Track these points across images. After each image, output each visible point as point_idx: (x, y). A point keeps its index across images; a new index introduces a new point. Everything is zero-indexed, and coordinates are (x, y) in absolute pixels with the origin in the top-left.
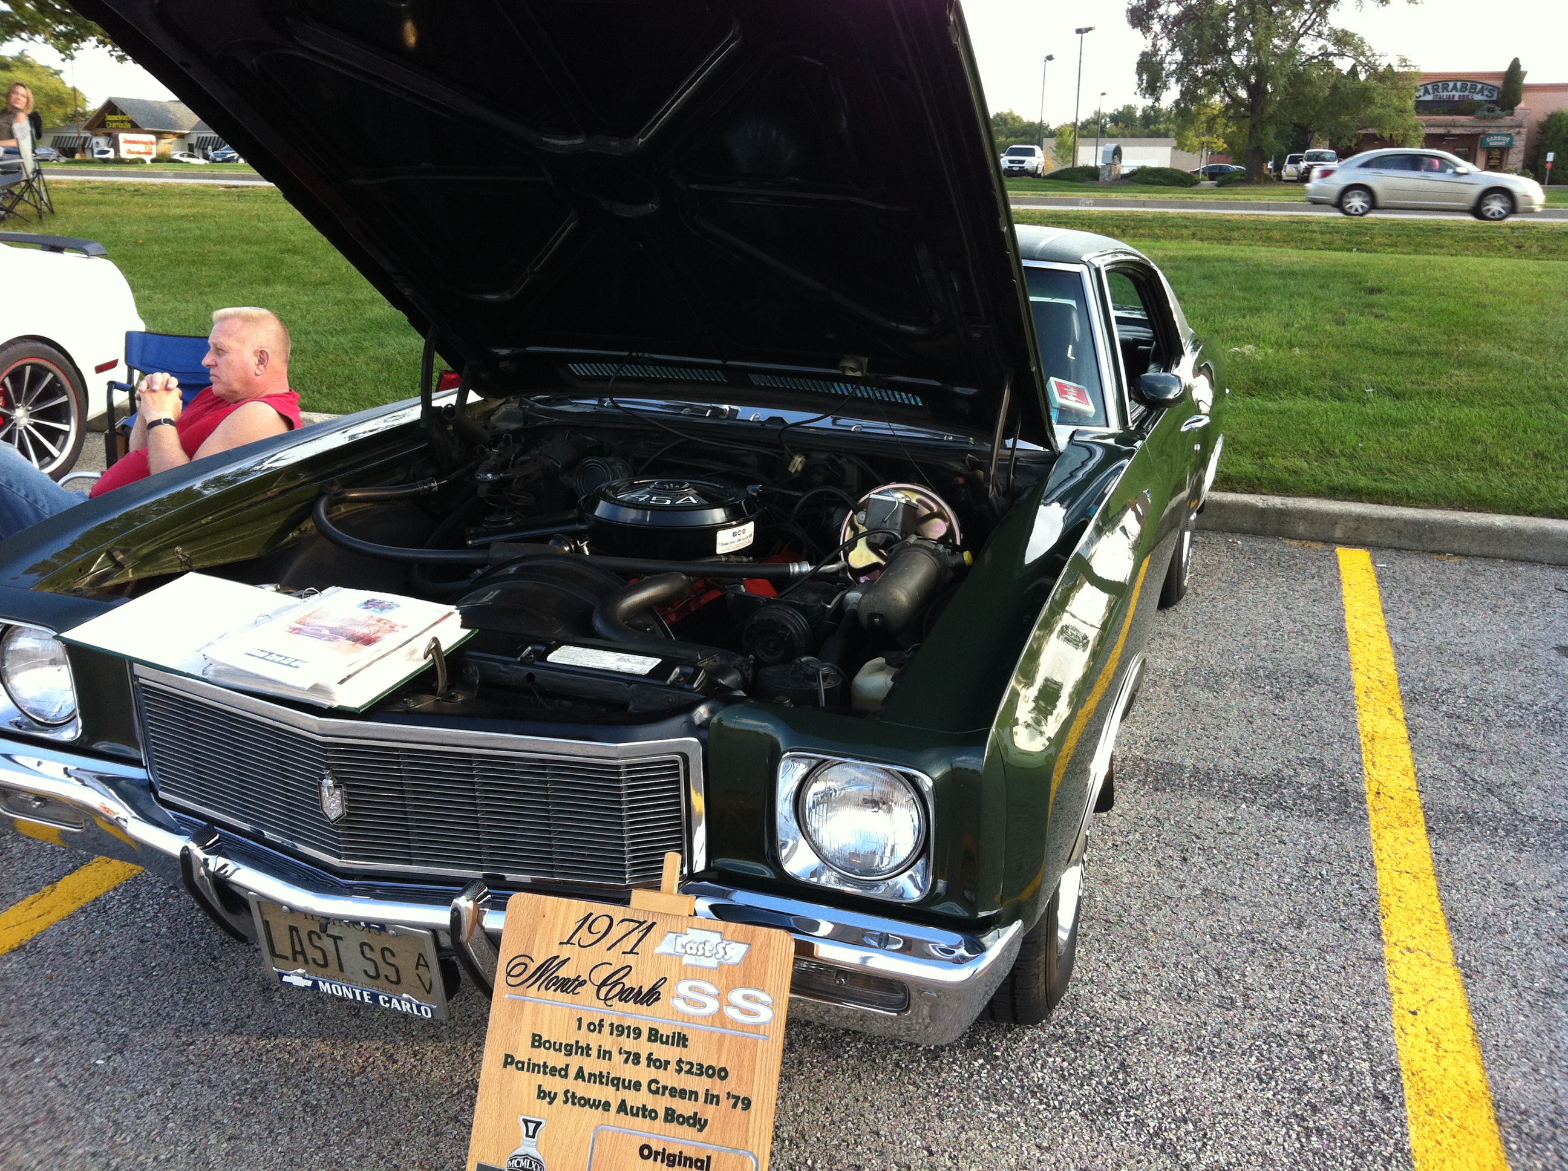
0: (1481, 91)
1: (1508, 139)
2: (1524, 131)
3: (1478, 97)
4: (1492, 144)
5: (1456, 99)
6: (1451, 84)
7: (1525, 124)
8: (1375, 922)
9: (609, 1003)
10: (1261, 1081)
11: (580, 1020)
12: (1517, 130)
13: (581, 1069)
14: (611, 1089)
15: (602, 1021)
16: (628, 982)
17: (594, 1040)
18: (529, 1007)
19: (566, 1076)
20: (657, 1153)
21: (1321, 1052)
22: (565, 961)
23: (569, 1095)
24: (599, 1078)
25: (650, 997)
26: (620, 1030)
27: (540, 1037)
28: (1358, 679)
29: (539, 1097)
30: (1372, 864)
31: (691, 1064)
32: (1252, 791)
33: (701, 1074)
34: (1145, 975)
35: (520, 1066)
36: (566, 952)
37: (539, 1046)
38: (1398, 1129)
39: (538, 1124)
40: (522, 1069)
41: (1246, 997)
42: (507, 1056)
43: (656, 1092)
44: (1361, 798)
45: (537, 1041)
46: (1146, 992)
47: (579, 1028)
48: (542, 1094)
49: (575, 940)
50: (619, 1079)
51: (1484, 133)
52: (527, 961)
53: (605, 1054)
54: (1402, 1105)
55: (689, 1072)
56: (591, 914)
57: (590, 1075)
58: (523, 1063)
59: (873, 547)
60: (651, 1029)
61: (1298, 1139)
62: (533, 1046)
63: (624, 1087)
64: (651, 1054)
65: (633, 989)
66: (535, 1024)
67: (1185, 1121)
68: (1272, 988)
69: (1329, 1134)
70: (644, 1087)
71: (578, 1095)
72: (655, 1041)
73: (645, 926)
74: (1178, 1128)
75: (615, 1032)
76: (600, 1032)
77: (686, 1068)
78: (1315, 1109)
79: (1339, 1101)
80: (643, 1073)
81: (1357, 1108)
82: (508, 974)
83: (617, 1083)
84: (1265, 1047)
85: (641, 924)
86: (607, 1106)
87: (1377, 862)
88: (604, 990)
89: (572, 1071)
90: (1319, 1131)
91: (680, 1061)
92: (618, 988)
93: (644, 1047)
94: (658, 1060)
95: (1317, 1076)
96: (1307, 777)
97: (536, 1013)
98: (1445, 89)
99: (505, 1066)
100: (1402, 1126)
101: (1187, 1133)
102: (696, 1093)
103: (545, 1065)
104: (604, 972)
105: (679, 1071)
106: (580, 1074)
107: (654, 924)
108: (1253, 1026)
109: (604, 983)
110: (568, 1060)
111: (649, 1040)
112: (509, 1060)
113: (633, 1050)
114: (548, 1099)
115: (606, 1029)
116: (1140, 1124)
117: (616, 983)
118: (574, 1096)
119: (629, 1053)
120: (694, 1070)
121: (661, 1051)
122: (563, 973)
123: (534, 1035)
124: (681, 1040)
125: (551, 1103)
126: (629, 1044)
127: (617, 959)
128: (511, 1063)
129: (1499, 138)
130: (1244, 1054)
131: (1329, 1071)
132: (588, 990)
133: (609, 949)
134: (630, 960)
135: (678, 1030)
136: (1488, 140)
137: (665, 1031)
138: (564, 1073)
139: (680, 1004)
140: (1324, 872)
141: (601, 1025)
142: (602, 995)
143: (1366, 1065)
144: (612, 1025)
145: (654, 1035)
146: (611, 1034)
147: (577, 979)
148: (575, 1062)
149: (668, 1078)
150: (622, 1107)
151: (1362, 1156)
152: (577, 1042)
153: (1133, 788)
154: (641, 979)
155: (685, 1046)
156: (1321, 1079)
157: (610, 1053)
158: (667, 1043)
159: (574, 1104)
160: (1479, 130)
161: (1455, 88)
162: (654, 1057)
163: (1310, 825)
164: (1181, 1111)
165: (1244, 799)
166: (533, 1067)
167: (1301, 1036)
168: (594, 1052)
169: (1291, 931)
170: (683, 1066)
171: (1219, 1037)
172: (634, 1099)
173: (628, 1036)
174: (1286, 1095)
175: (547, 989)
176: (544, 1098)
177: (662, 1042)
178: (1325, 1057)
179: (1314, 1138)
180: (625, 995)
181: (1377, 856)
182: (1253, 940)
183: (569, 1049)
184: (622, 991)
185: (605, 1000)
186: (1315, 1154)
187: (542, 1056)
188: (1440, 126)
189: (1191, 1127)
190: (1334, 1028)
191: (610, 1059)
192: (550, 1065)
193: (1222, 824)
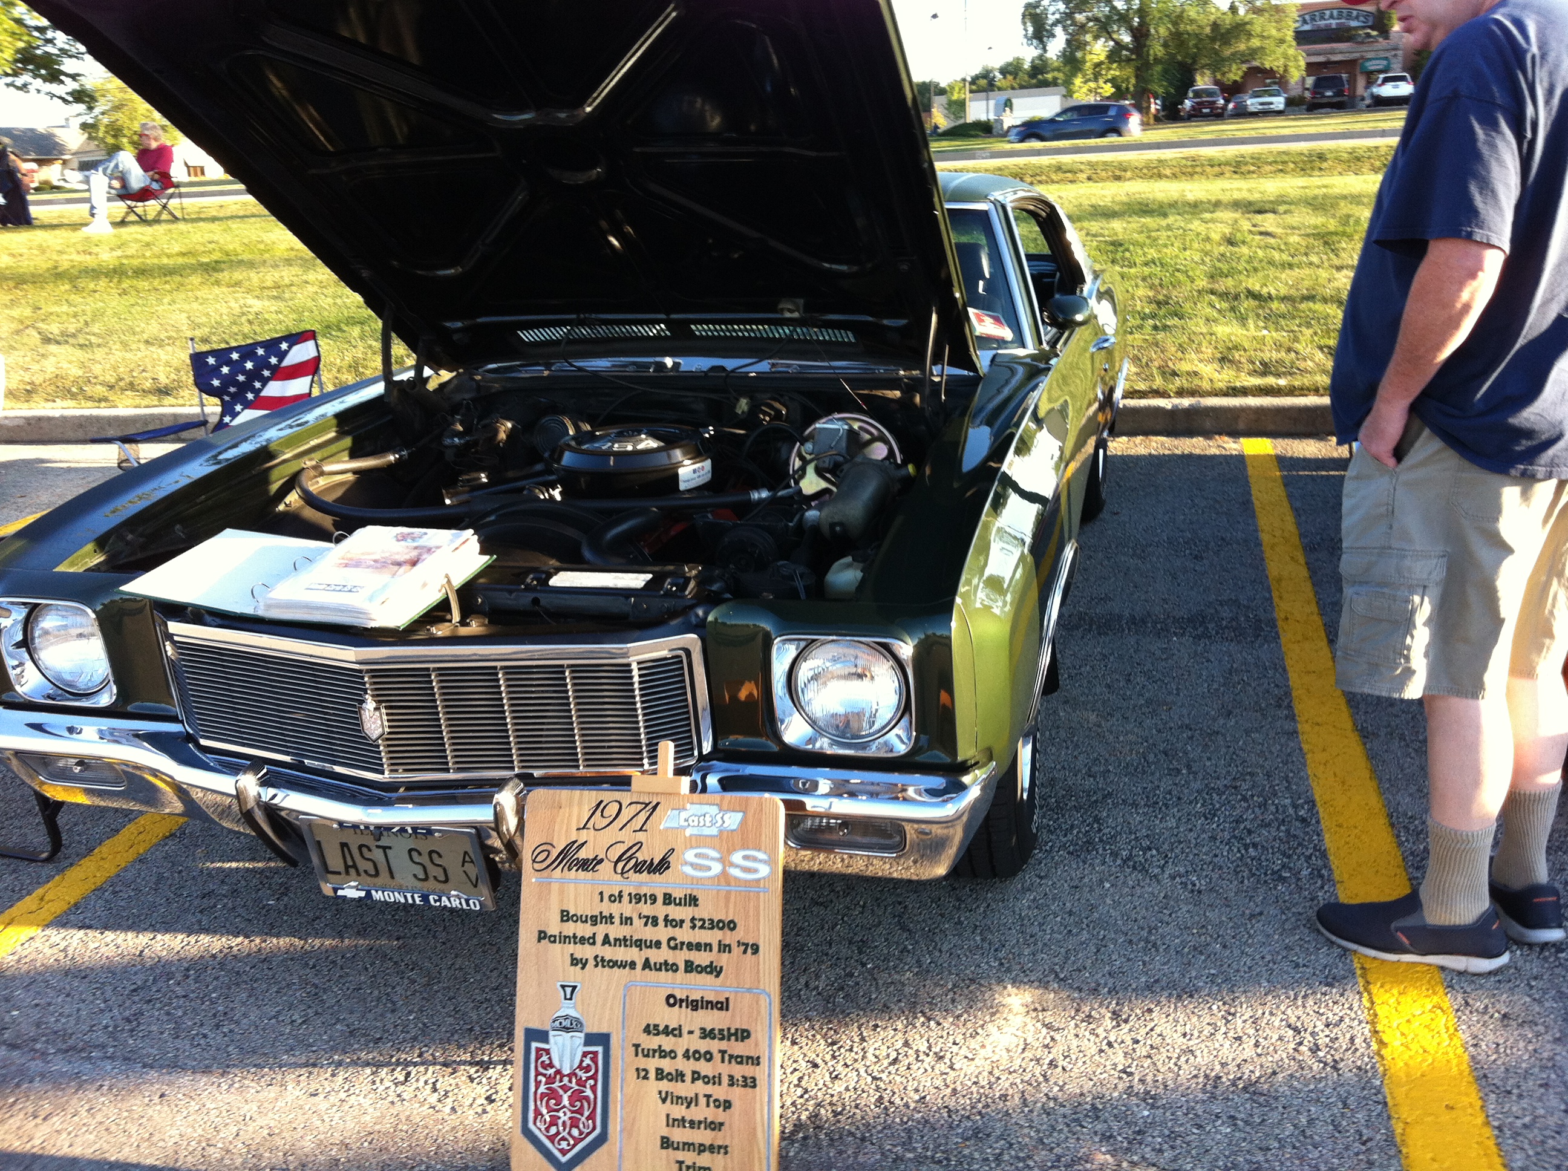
0: (1357, 18)
1: (1385, 62)
2: (1400, 53)
3: (1354, 24)
4: (1373, 68)
5: (1334, 26)
6: (1328, 13)
7: (1401, 46)
8: (1290, 707)
9: (625, 875)
10: (1206, 819)
11: (601, 893)
12: (1393, 53)
13: (607, 936)
14: (635, 950)
15: (621, 892)
16: (640, 856)
17: (615, 909)
18: (555, 887)
19: (594, 943)
20: (681, 1001)
21: (1252, 796)
22: (583, 844)
23: (599, 959)
24: (623, 942)
25: (661, 866)
26: (638, 898)
27: (568, 912)
28: (1265, 537)
29: (572, 964)
30: (1284, 670)
31: (704, 921)
32: (1181, 628)
33: (712, 928)
34: (1106, 760)
35: (553, 939)
36: (583, 836)
37: (567, 920)
38: (1315, 837)
39: (574, 988)
40: (554, 942)
41: (1189, 767)
42: (540, 932)
43: (675, 948)
44: (1272, 623)
45: (566, 916)
46: (1109, 771)
47: (602, 900)
48: (575, 961)
49: (590, 825)
50: (641, 940)
51: (1362, 58)
52: (549, 847)
53: (627, 921)
54: (1318, 822)
55: (702, 927)
56: (601, 802)
57: (616, 940)
58: (555, 936)
59: (819, 472)
60: (665, 894)
61: (1239, 851)
62: (562, 921)
63: (647, 947)
64: (667, 916)
65: (646, 862)
66: (562, 901)
67: (1150, 849)
68: (1209, 759)
69: (1263, 846)
70: (664, 945)
71: (607, 958)
72: (670, 904)
73: (650, 806)
74: (1144, 854)
75: (634, 901)
76: (620, 902)
77: (699, 924)
78: (1250, 832)
79: (1268, 825)
80: (662, 933)
81: (1283, 828)
82: (534, 861)
83: (639, 944)
84: (1207, 797)
85: (647, 805)
86: (633, 965)
87: (1288, 668)
88: (620, 865)
89: (599, 939)
90: (1255, 845)
91: (693, 919)
92: (633, 862)
93: (660, 910)
94: (673, 920)
95: (1250, 811)
96: (1226, 613)
97: (561, 892)
98: (1322, 18)
99: (539, 941)
100: (1318, 835)
101: (1152, 856)
102: (710, 945)
103: (575, 937)
104: (620, 849)
105: (693, 927)
106: (606, 941)
107: (658, 804)
108: (1197, 785)
109: (619, 860)
110: (595, 929)
111: (664, 903)
112: (542, 936)
113: (651, 914)
114: (580, 965)
115: (626, 898)
116: (1115, 855)
117: (630, 858)
118: (603, 960)
119: (648, 917)
120: (706, 925)
121: (676, 912)
122: (583, 854)
123: (563, 911)
124: (693, 901)
125: (583, 968)
126: (647, 909)
127: (628, 837)
128: (544, 938)
129: (1378, 62)
130: (1191, 802)
131: (1260, 807)
132: (606, 868)
133: (621, 829)
134: (641, 836)
135: (689, 892)
136: (1368, 64)
137: (678, 894)
138: (592, 941)
139: (688, 870)
140: (1245, 678)
141: (620, 896)
142: (619, 870)
143: (1288, 801)
144: (630, 894)
145: (668, 899)
146: (630, 902)
147: (595, 858)
148: (601, 930)
149: (684, 934)
150: (647, 965)
151: (1289, 857)
152: (601, 913)
153: (1080, 635)
154: (652, 852)
155: (696, 905)
156: (1253, 812)
157: (631, 918)
158: (680, 904)
159: (604, 966)
160: (1358, 55)
161: (1332, 17)
162: (670, 918)
163: (1233, 647)
164: (1146, 843)
165: (1175, 634)
166: (565, 939)
167: (1235, 788)
168: (617, 920)
169: (1222, 722)
170: (696, 922)
171: (1170, 794)
172: (656, 956)
173: (646, 903)
174: (1227, 825)
175: (570, 870)
176: (576, 965)
177: (676, 905)
178: (1255, 798)
179: (1251, 850)
180: (638, 868)
181: (1288, 663)
182: (1191, 729)
183: (594, 920)
184: (636, 865)
185: (622, 873)
186: (1252, 860)
187: (570, 929)
188: (1319, 54)
189: (1154, 852)
190: (1261, 778)
191: (631, 924)
192: (579, 935)
193: (1158, 653)
